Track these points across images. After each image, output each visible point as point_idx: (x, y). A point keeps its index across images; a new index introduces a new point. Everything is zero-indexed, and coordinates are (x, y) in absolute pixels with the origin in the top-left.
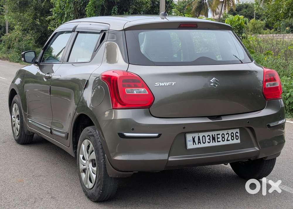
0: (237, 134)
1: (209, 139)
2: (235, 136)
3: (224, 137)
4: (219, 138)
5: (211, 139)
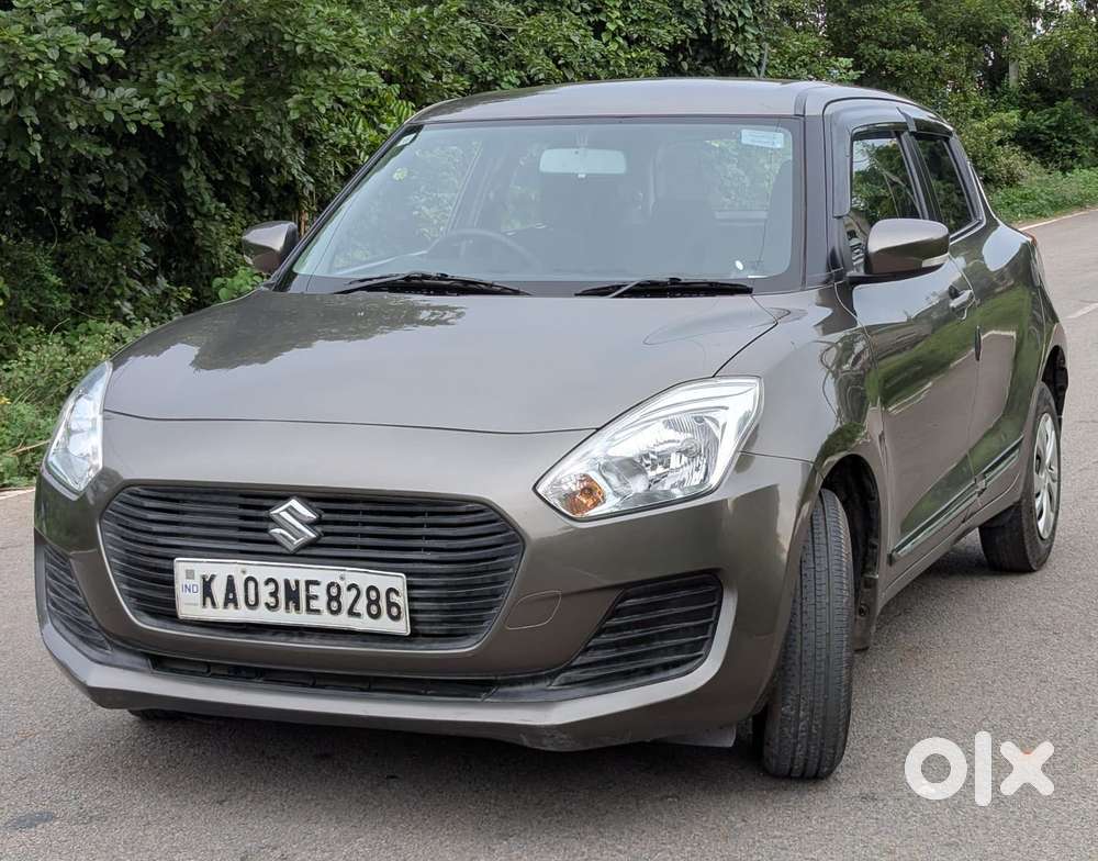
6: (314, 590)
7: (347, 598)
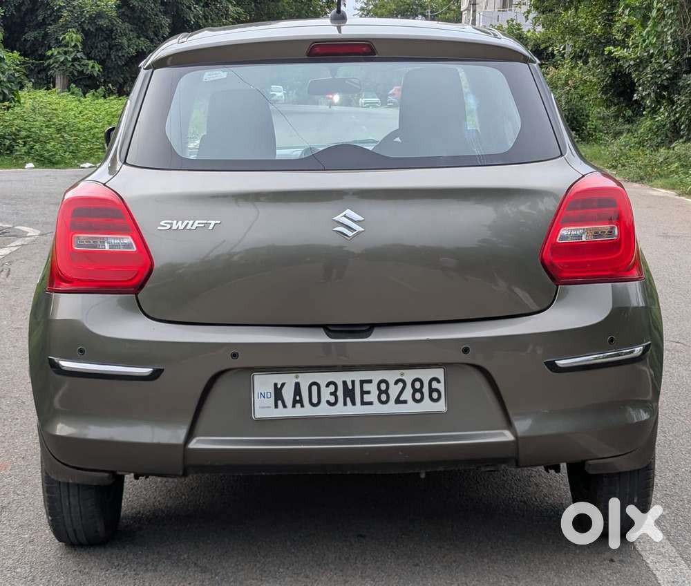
0: (435, 385)
1: (334, 394)
2: (426, 390)
3: (386, 392)
4: (368, 392)
5: (340, 393)
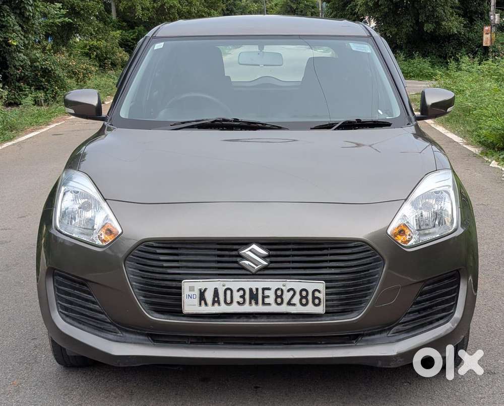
6: (267, 293)
7: (287, 296)
